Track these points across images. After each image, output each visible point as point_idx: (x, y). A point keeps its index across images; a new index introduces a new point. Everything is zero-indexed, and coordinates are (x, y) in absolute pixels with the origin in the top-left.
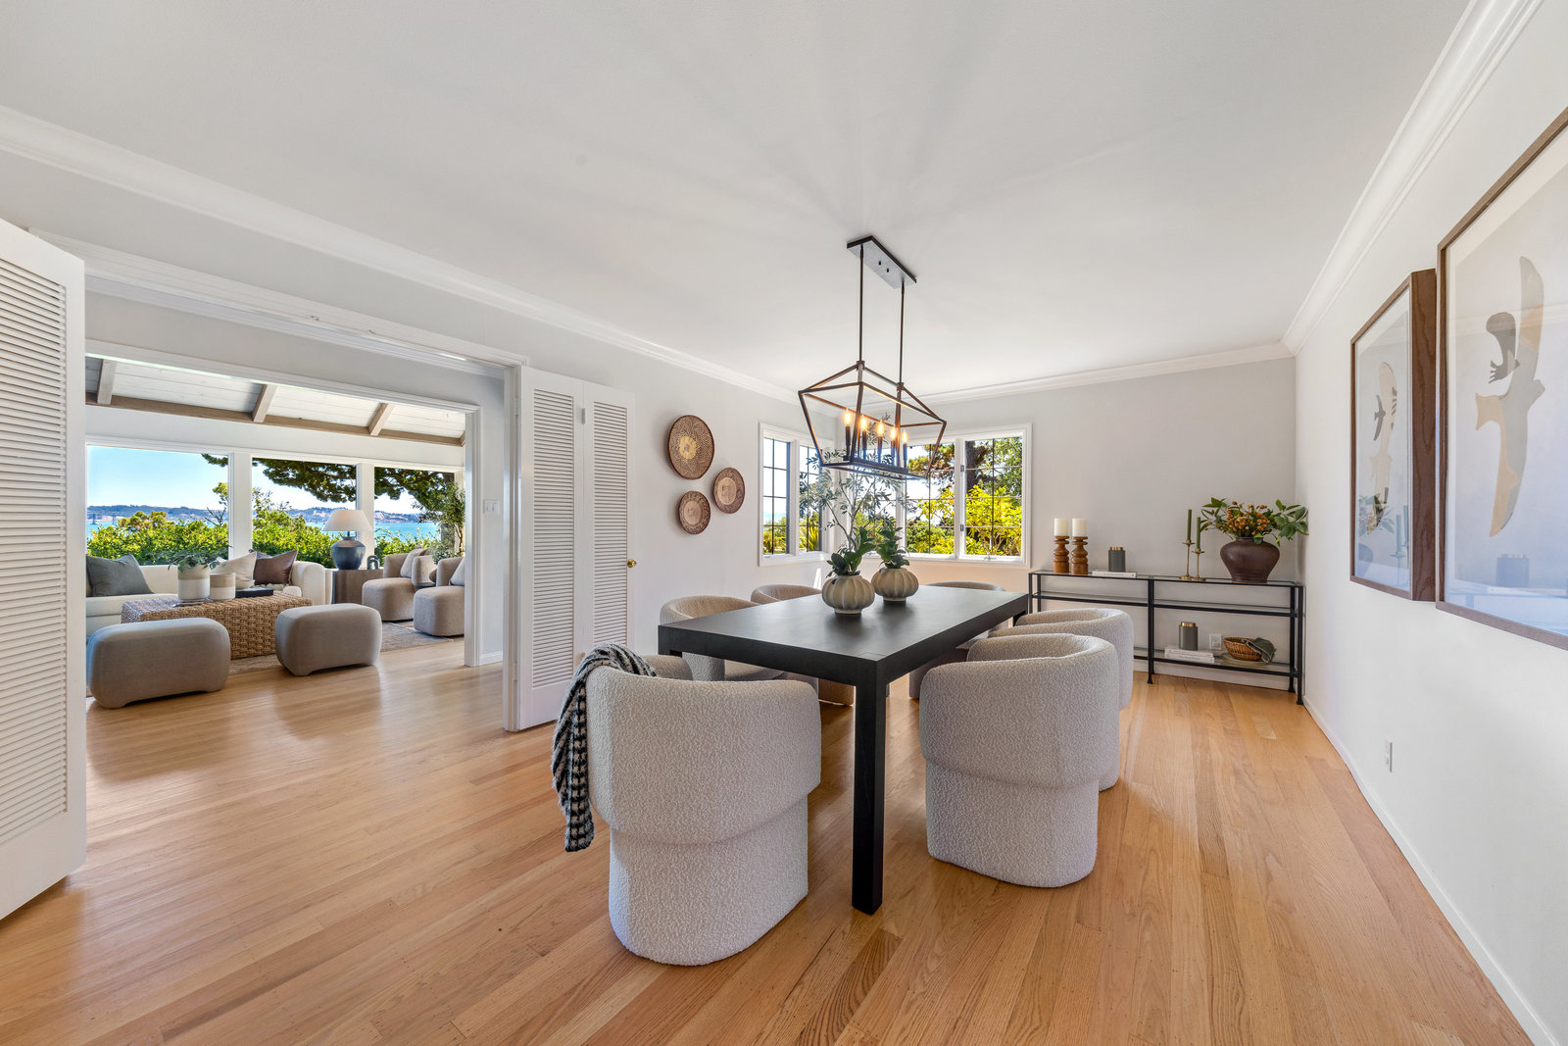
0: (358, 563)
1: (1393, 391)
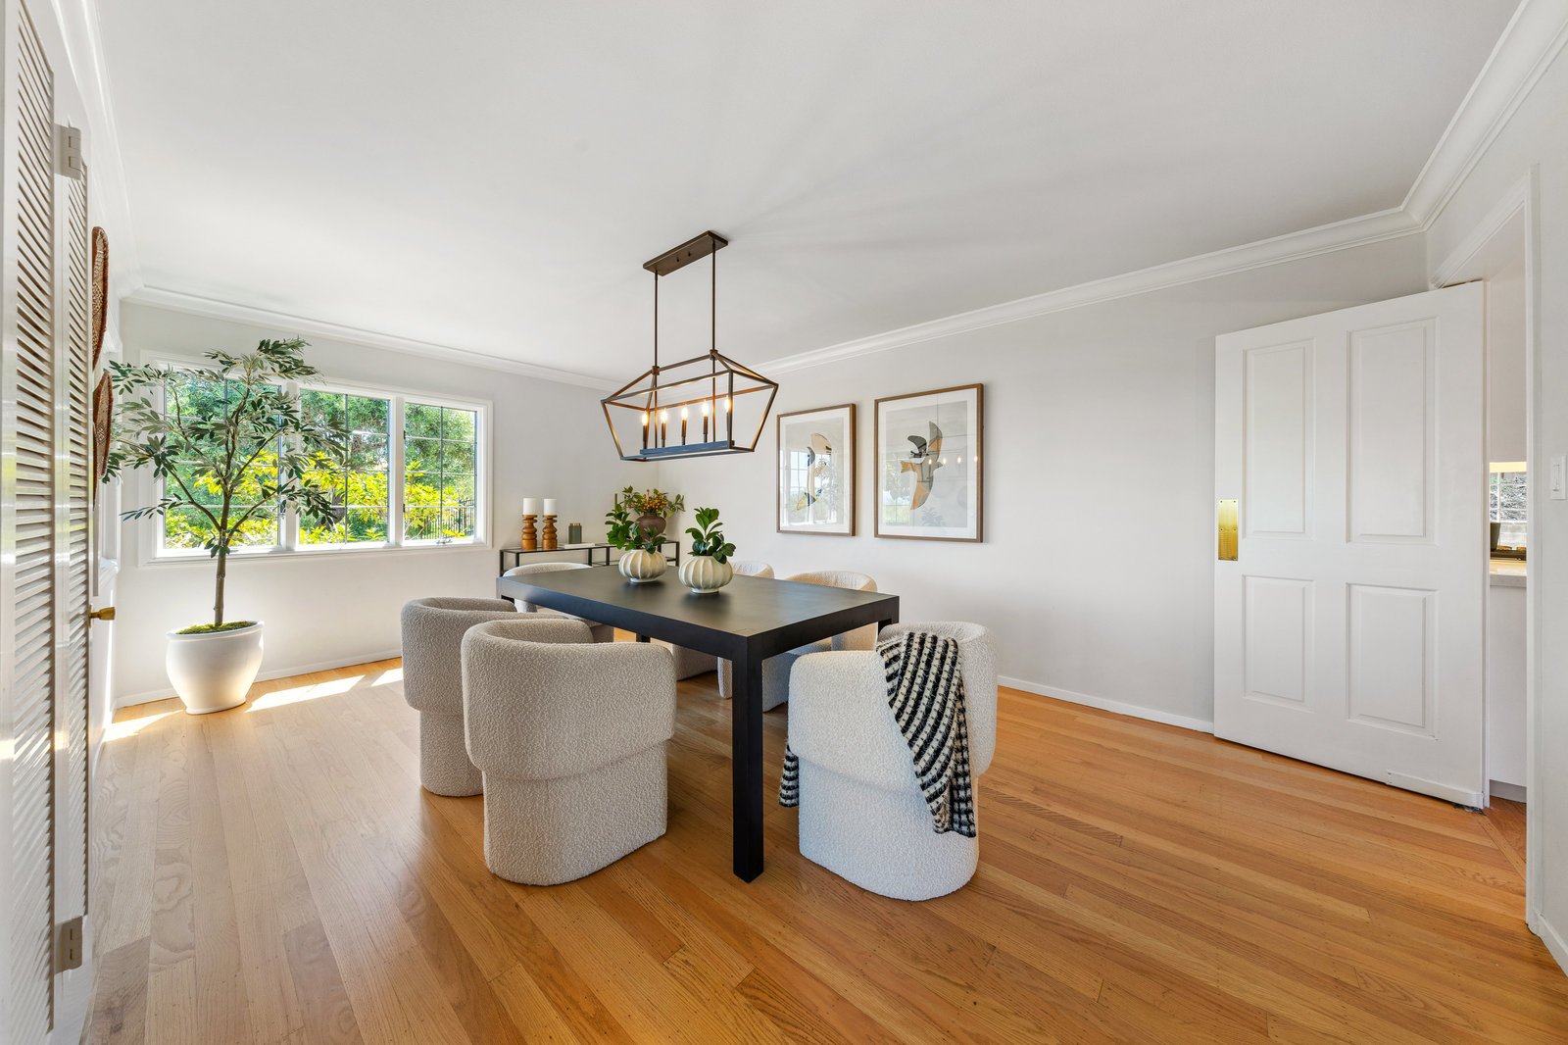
1: (827, 448)
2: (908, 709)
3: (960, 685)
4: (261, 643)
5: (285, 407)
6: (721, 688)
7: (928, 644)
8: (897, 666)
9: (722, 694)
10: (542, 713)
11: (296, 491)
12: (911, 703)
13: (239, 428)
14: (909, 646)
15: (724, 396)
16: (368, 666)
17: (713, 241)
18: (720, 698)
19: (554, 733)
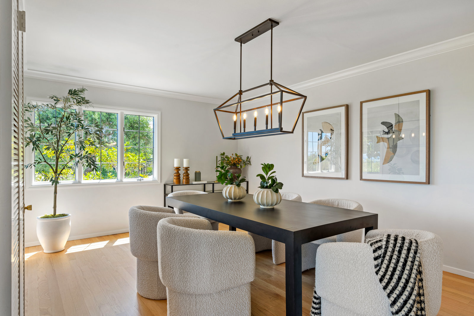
1: (331, 130)
2: (387, 277)
3: (420, 266)
4: (70, 223)
5: (78, 119)
6: (274, 259)
7: (399, 241)
8: (380, 252)
9: (274, 262)
10: (194, 263)
11: (82, 156)
12: (389, 273)
13: (62, 129)
14: (388, 242)
15: (277, 104)
16: (110, 236)
17: (272, 23)
18: (273, 264)
19: (199, 273)
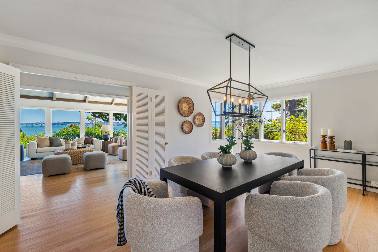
0: (108, 139)
